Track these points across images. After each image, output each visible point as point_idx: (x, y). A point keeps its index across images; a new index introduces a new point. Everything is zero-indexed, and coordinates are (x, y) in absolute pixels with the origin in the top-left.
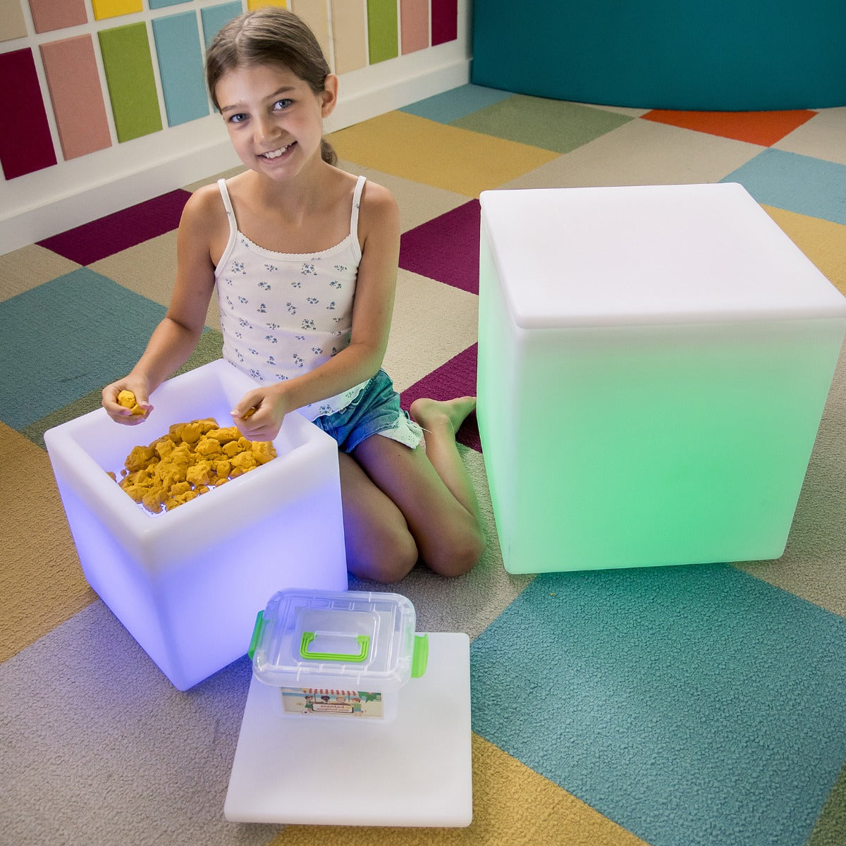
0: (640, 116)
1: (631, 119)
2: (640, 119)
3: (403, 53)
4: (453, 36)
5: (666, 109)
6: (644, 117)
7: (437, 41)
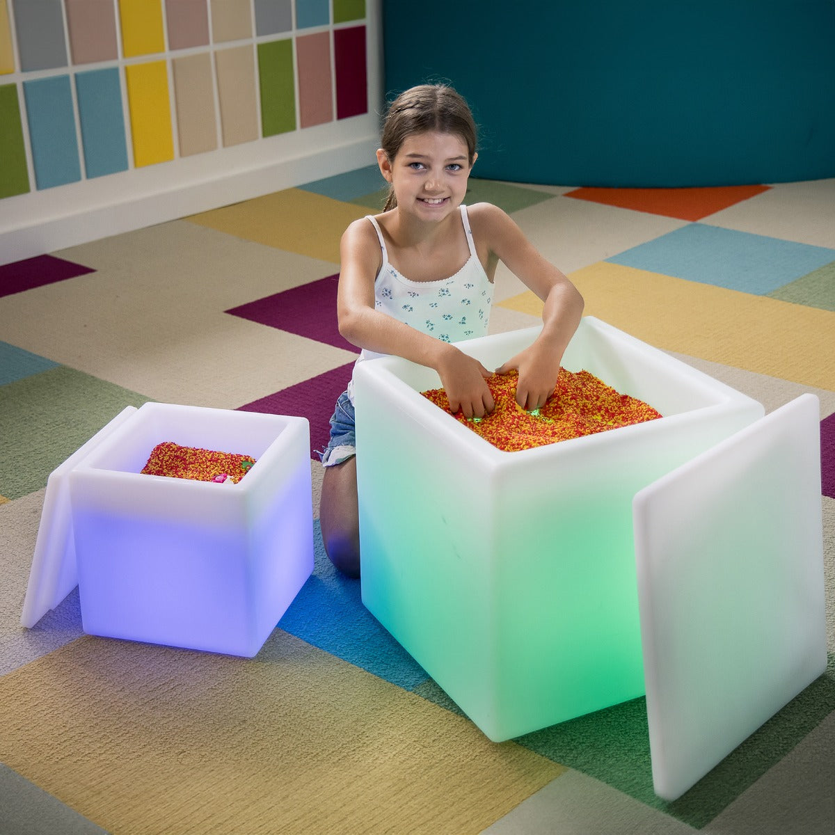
0: (563, 193)
1: (551, 196)
2: (563, 197)
3: (303, 126)
4: (361, 108)
5: (596, 187)
6: (569, 195)
7: (342, 114)
